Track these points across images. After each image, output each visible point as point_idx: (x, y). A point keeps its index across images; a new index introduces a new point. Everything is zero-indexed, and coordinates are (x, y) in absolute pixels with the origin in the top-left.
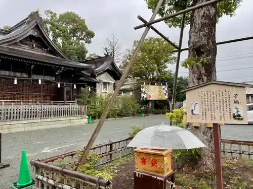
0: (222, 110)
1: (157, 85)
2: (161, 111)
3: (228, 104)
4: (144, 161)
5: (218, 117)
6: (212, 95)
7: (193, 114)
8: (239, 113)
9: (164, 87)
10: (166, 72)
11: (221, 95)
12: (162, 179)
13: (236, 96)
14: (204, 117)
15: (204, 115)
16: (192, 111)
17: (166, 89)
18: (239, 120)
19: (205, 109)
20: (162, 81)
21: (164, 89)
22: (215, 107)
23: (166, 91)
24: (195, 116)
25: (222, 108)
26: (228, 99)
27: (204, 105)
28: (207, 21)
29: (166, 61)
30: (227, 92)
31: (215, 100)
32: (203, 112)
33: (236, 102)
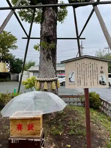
0: (92, 78)
1: (3, 62)
2: (5, 79)
3: (96, 73)
4: (20, 127)
5: (89, 84)
6: (85, 67)
7: (70, 81)
8: (103, 80)
9: (7, 64)
10: (9, 54)
11: (92, 67)
12: (39, 140)
13: (102, 68)
14: (79, 84)
15: (79, 82)
16: (70, 79)
17: (9, 65)
18: (103, 85)
19: (80, 77)
20: (5, 60)
21: (7, 65)
22: (87, 76)
23: (9, 67)
24: (72, 83)
25: (92, 76)
26: (96, 69)
27: (79, 74)
28: (53, 20)
29: (9, 47)
30: (96, 64)
31: (87, 70)
32: (78, 80)
33: (102, 72)
